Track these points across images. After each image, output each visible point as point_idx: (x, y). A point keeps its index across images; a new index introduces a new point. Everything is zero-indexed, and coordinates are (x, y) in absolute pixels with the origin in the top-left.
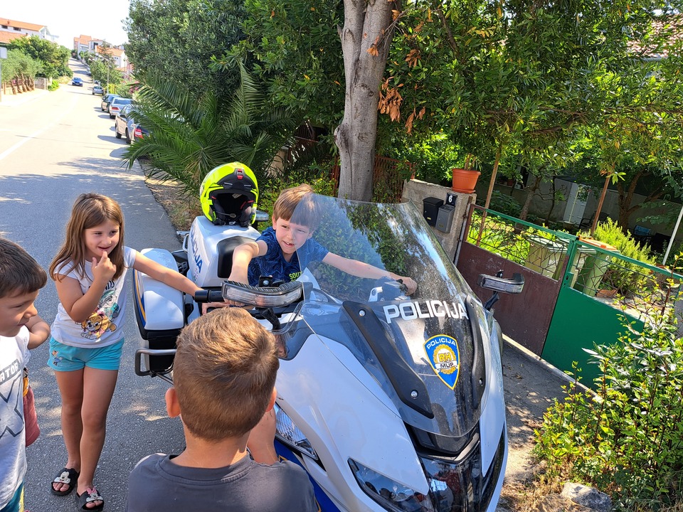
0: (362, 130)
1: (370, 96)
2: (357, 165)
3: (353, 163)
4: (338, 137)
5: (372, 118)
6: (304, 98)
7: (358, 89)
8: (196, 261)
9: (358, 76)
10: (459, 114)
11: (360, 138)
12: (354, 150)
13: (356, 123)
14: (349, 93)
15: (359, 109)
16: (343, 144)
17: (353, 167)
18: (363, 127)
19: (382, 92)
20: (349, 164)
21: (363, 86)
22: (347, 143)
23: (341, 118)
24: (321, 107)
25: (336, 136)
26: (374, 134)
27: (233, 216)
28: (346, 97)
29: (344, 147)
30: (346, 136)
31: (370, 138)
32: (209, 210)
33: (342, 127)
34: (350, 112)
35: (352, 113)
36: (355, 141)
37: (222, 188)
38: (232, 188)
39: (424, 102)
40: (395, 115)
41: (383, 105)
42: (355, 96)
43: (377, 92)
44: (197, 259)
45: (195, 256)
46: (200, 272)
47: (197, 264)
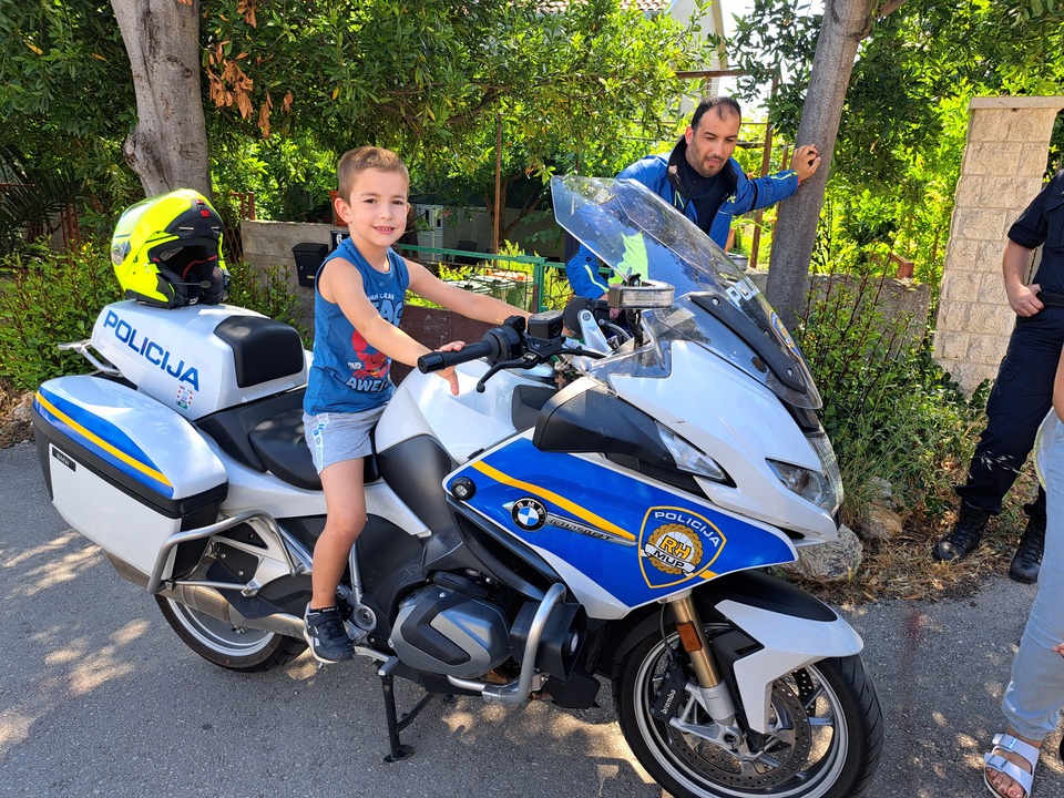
0: (184, 139)
1: (187, 77)
4: (139, 155)
5: (196, 116)
6: (40, 89)
7: (162, 66)
8: (176, 375)
9: (157, 43)
10: (353, 98)
11: (184, 152)
12: (178, 176)
13: (170, 127)
14: (143, 74)
15: (171, 101)
16: (152, 168)
18: (186, 134)
19: (211, 67)
21: (169, 59)
22: (159, 166)
23: (134, 119)
24: (76, 106)
25: (133, 155)
26: (205, 144)
27: (205, 285)
28: (136, 82)
29: (155, 173)
30: (155, 153)
31: (202, 151)
32: (157, 282)
33: (140, 138)
34: (152, 108)
35: (156, 110)
36: (175, 159)
37: (177, 237)
38: (195, 235)
39: (278, 83)
40: (245, 108)
41: (218, 91)
42: (157, 78)
43: (198, 69)
44: (174, 370)
45: (163, 367)
46: (197, 389)
47: (182, 379)
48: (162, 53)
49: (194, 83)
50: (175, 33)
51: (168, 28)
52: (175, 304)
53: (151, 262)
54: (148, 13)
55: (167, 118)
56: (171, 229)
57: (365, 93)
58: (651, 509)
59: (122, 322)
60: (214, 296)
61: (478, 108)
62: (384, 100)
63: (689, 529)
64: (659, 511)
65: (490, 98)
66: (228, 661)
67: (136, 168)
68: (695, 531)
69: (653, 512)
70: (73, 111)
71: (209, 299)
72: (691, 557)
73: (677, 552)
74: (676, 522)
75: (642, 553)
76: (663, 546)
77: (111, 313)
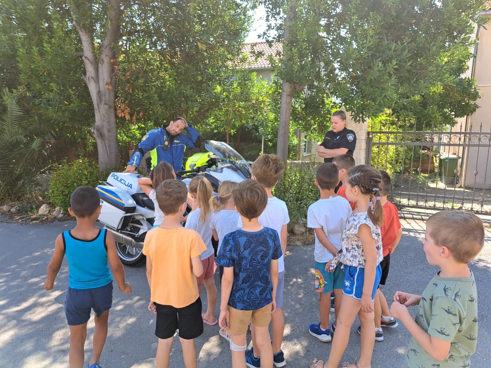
1: (110, 109)
2: (110, 146)
3: (107, 145)
4: (95, 132)
5: (113, 119)
6: (67, 114)
7: (103, 106)
9: (102, 100)
11: (109, 131)
12: (107, 137)
13: (105, 123)
14: (97, 108)
15: (105, 116)
17: (107, 147)
18: (110, 125)
21: (105, 104)
23: (94, 121)
25: (93, 132)
26: (115, 126)
28: (95, 111)
29: (100, 137)
30: (100, 131)
31: (114, 130)
33: (96, 127)
35: (101, 119)
36: (106, 133)
39: (139, 108)
40: (128, 117)
41: (119, 112)
42: (101, 110)
43: (113, 106)
44: (127, 185)
46: (132, 188)
48: (103, 102)
49: (112, 110)
50: (107, 97)
51: (105, 95)
54: (99, 92)
55: (104, 121)
67: (94, 136)
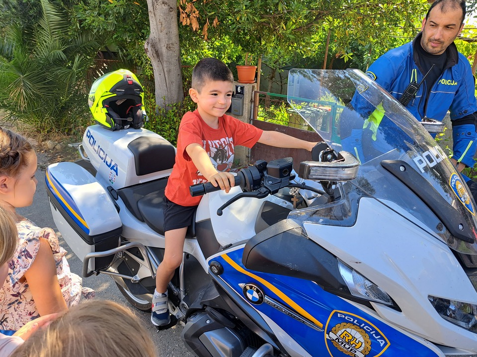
0: (168, 41)
1: (171, 11)
2: (169, 71)
3: (166, 70)
4: (149, 49)
5: (174, 30)
6: (111, 19)
7: (160, 7)
8: (109, 166)
10: (246, 19)
11: (168, 48)
12: (165, 59)
13: (163, 35)
14: (152, 11)
15: (163, 23)
16: (155, 55)
17: (166, 73)
18: (169, 39)
19: (181, 6)
20: (162, 71)
21: (163, 3)
22: (158, 54)
23: (149, 31)
24: (127, 26)
25: (147, 49)
26: (178, 43)
27: (130, 119)
28: (150, 14)
29: (156, 57)
30: (156, 48)
31: (176, 47)
32: (106, 117)
33: (150, 41)
34: (155, 27)
35: (157, 27)
36: (165, 51)
37: (115, 95)
38: (125, 94)
39: (213, 13)
40: (195, 26)
41: (184, 18)
42: (158, 13)
43: (176, 7)
44: (109, 164)
45: (104, 162)
46: (117, 174)
47: (111, 169)
48: (160, 0)
49: (174, 14)
52: (114, 129)
53: (104, 107)
55: (161, 32)
56: (113, 90)
57: (251, 17)
58: (334, 311)
59: (92, 136)
60: (136, 125)
61: (312, 23)
62: (263, 20)
63: (362, 330)
64: (341, 313)
65: (320, 17)
66: (135, 304)
67: (148, 55)
68: (366, 332)
69: (336, 313)
70: (125, 29)
71: (135, 126)
72: (361, 349)
73: (352, 343)
74: (353, 323)
75: (326, 336)
76: (342, 336)
77: (89, 131)
